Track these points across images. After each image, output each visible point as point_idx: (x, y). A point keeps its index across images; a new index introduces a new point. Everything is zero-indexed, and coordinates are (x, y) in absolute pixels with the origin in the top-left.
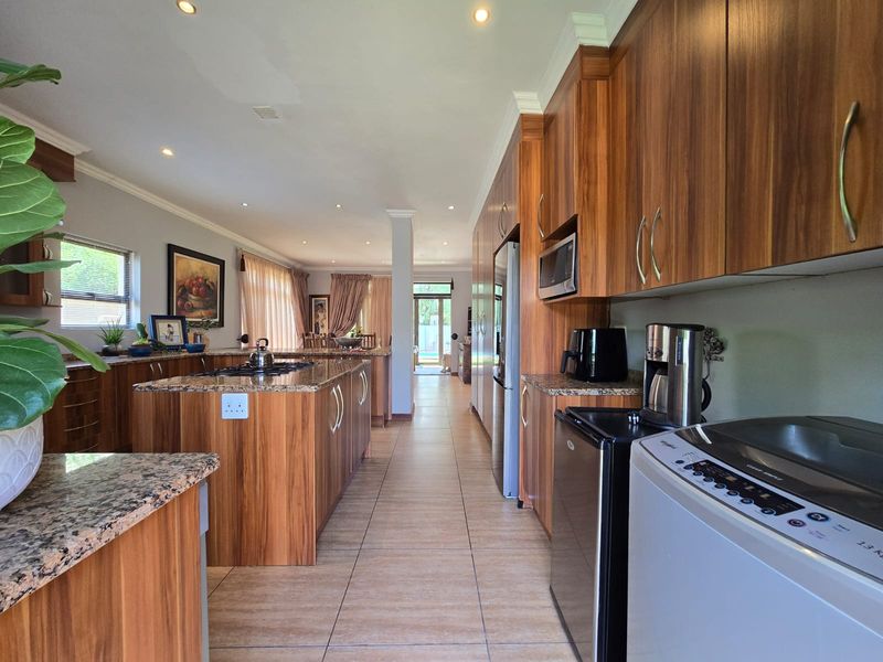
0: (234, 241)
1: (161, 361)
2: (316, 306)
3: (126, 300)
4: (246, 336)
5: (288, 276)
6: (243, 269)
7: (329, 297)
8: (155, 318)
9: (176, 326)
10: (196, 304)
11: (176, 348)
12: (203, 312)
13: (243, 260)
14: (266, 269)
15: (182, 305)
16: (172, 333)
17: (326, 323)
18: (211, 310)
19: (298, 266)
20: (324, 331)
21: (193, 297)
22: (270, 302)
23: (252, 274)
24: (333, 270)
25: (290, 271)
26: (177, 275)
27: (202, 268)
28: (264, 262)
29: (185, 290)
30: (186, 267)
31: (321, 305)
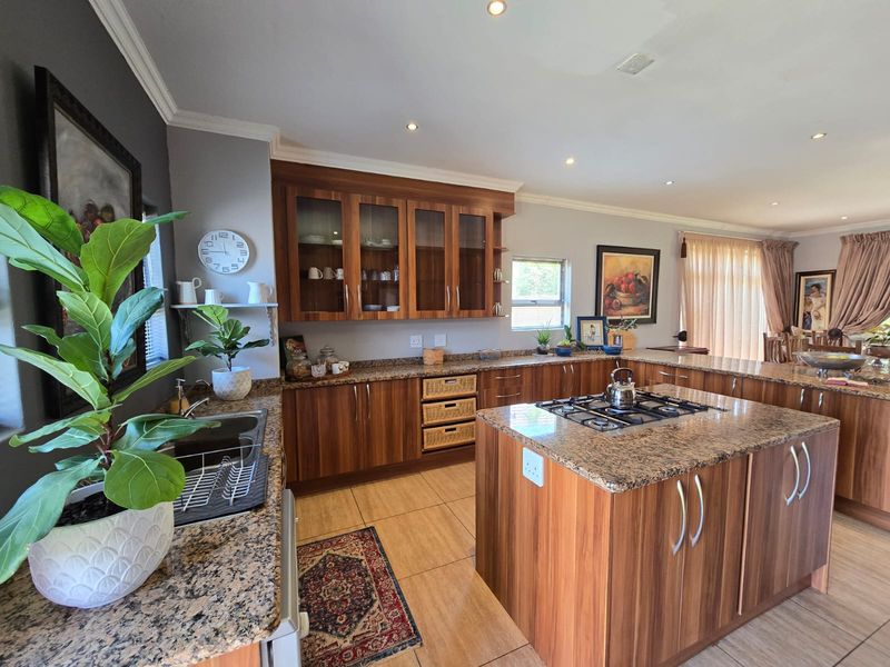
0: (673, 225)
1: (573, 363)
2: (807, 288)
3: (561, 303)
4: (685, 332)
5: (757, 252)
6: (684, 255)
7: (833, 273)
8: (580, 319)
9: (598, 325)
10: (625, 302)
11: (596, 348)
12: (631, 310)
13: (684, 245)
14: (719, 249)
15: (610, 304)
16: (594, 333)
17: (825, 312)
18: (642, 307)
19: (777, 235)
20: (820, 326)
21: (622, 294)
22: (723, 291)
23: (697, 260)
24: (846, 230)
25: (760, 244)
26: (605, 274)
27: (633, 263)
28: (715, 241)
29: (613, 288)
30: (616, 265)
31: (818, 286)
